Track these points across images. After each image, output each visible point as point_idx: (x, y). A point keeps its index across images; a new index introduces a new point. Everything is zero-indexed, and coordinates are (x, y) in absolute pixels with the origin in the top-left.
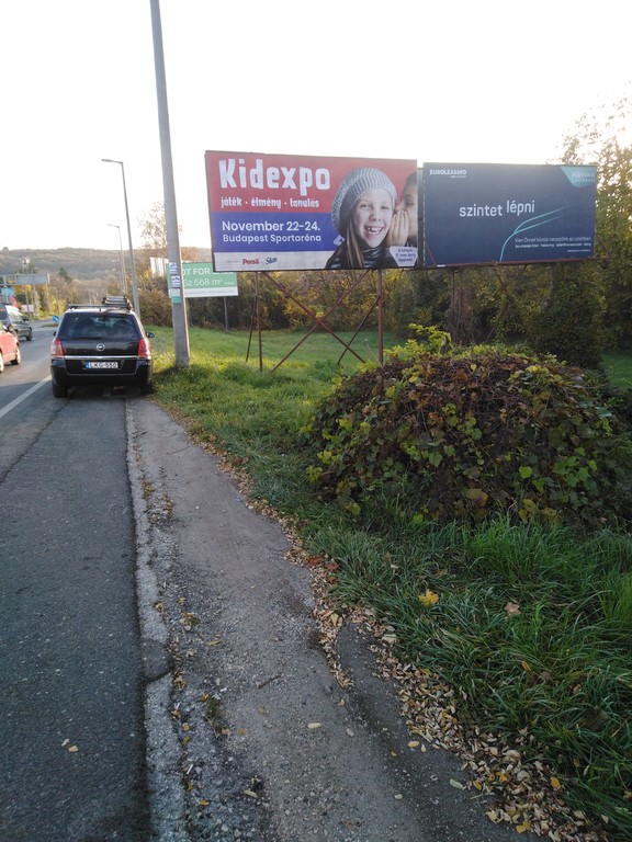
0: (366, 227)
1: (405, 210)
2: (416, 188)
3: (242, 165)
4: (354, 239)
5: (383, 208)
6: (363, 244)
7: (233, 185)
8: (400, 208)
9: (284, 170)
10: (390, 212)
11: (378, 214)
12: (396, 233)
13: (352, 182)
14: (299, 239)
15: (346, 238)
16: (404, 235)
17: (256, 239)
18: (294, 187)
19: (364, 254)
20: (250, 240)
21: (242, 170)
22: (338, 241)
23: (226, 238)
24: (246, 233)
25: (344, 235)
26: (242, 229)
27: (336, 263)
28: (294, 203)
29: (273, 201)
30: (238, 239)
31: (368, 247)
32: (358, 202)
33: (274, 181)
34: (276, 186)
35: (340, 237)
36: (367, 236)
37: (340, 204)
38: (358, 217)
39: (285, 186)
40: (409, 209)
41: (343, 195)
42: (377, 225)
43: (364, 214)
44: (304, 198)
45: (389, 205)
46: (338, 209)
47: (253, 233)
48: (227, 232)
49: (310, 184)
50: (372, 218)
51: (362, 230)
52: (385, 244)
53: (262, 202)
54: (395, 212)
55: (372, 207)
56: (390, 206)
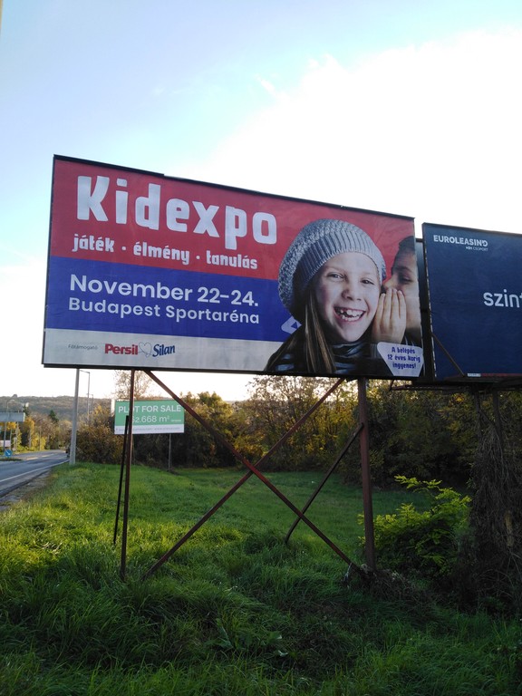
0: (337, 309)
1: (399, 288)
2: (415, 258)
3: (122, 189)
4: (317, 325)
5: (364, 282)
6: (332, 335)
7: (101, 216)
8: (392, 283)
9: (199, 206)
10: (376, 290)
11: (357, 290)
12: (387, 322)
13: (314, 238)
14: (220, 317)
15: (303, 322)
16: (400, 326)
17: (137, 310)
18: (214, 233)
19: (335, 351)
20: (124, 311)
21: (122, 197)
22: (289, 326)
23: (74, 304)
24: (116, 298)
25: (300, 317)
26: (110, 291)
27: (286, 362)
28: (213, 259)
29: (175, 252)
30: (101, 307)
31: (341, 340)
32: (323, 269)
33: (179, 221)
34: (183, 228)
35: (292, 320)
36: (340, 322)
37: (293, 269)
38: (323, 291)
39: (199, 230)
40: (405, 288)
41: (299, 255)
42: (355, 307)
43: (334, 289)
44: (230, 253)
45: (372, 277)
46: (291, 276)
47: (131, 300)
48: (77, 293)
49: (242, 232)
50: (346, 295)
51: (330, 312)
52: (369, 337)
53: (154, 251)
54: (383, 290)
55: (345, 278)
56: (375, 281)
